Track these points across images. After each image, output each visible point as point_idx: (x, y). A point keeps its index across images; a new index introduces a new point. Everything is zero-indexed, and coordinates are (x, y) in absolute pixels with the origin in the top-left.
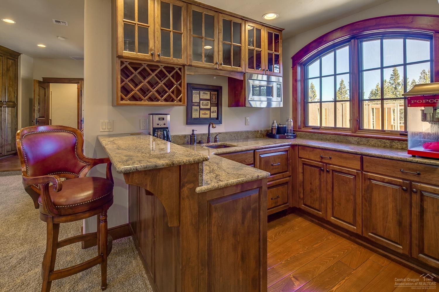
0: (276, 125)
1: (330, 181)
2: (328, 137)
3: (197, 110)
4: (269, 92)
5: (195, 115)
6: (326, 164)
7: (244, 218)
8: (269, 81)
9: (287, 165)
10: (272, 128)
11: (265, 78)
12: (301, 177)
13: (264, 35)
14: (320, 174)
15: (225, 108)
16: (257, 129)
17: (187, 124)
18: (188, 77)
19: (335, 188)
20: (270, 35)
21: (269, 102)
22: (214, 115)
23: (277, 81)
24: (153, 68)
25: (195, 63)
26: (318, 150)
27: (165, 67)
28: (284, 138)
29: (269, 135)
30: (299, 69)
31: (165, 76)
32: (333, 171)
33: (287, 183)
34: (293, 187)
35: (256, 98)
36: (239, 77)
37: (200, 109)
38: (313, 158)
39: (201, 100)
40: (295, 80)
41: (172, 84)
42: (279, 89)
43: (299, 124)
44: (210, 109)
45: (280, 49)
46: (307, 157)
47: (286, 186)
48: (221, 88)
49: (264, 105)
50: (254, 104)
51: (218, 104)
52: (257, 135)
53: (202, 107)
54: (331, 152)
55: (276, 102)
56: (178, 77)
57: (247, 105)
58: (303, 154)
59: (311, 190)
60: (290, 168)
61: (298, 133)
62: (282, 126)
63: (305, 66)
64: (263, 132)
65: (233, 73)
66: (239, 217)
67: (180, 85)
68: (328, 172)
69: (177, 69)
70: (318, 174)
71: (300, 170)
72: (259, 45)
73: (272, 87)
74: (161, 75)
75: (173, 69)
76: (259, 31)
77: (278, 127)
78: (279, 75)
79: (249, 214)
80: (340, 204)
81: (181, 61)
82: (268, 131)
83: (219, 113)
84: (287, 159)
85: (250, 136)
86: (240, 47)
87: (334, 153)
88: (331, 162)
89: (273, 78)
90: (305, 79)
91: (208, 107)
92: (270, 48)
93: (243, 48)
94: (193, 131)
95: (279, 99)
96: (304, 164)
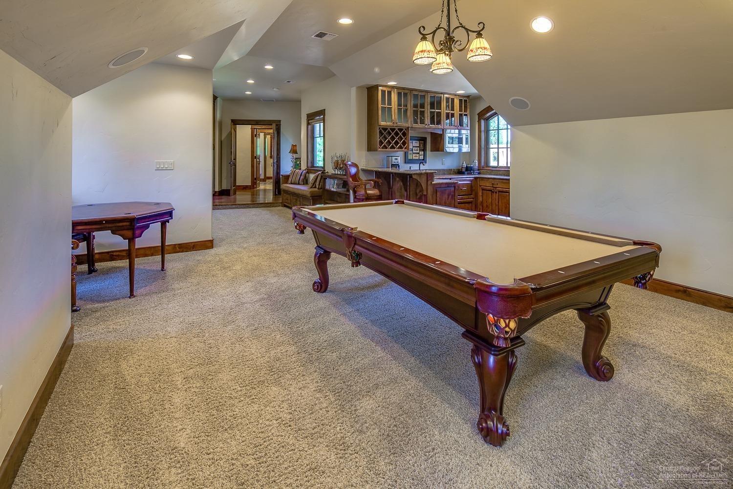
0: (465, 165)
1: (497, 198)
2: (501, 173)
3: (411, 154)
4: (460, 141)
5: (410, 157)
6: (495, 187)
7: (448, 198)
8: (460, 133)
9: (472, 190)
10: (462, 167)
11: (457, 131)
12: (481, 199)
13: (457, 102)
14: (492, 195)
15: (428, 152)
16: (450, 168)
17: (405, 163)
18: (411, 133)
19: (500, 202)
20: (461, 101)
21: (460, 149)
22: (422, 157)
23: (465, 133)
24: (393, 130)
25: (415, 125)
26: (491, 180)
27: (398, 129)
28: (471, 174)
29: (460, 172)
30: (483, 122)
31: (398, 134)
32: (499, 192)
33: (471, 202)
34: (475, 206)
35: (451, 145)
36: (440, 132)
37: (413, 153)
38: (488, 185)
39: (413, 147)
40: (480, 131)
41: (402, 139)
42: (467, 139)
43: (483, 164)
44: (419, 153)
45: (468, 110)
46: (484, 185)
47: (471, 204)
48: (426, 138)
49: (456, 150)
50: (448, 150)
51: (424, 150)
52: (450, 172)
53: (414, 152)
54: (498, 180)
55: (466, 148)
56: (404, 134)
57: (445, 151)
58: (482, 183)
59: (487, 206)
60: (474, 193)
61: (481, 171)
62: (469, 166)
63: (487, 120)
64: (455, 171)
65: (436, 130)
66: (447, 197)
67: (406, 139)
68: (496, 192)
69: (404, 130)
70: (490, 194)
71: (481, 194)
72: (453, 109)
73: (462, 138)
74: (397, 134)
75: (402, 129)
76: (453, 100)
77: (467, 167)
78: (467, 128)
79: (450, 197)
80: (502, 211)
81: (406, 125)
82: (459, 170)
83: (424, 155)
84: (472, 187)
85: (446, 173)
86: (440, 112)
87: (500, 180)
88: (497, 186)
89: (463, 132)
90: (487, 131)
91: (418, 152)
92: (461, 110)
93: (442, 113)
94: (410, 167)
95: (467, 146)
96: (483, 190)
